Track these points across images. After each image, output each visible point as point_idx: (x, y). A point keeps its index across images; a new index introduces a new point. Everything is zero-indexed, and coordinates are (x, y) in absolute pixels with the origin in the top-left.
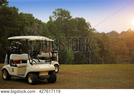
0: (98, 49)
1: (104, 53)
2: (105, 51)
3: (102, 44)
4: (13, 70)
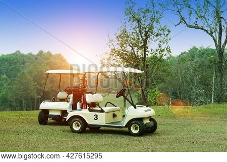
4: (96, 117)
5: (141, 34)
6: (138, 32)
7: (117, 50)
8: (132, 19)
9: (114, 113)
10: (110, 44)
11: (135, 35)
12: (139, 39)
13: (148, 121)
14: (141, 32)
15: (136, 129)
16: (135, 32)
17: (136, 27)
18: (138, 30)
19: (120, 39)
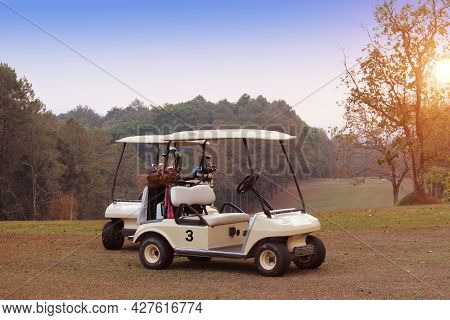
0: (59, 169)
1: (77, 181)
2: (75, 176)
3: (68, 152)
4: (190, 236)
5: (410, 59)
6: (404, 54)
7: (362, 91)
8: (390, 29)
9: (232, 226)
10: (349, 79)
11: (397, 60)
12: (406, 68)
13: (302, 243)
14: (408, 54)
15: (271, 260)
16: (397, 53)
17: (398, 45)
18: (402, 50)
19: (368, 70)
